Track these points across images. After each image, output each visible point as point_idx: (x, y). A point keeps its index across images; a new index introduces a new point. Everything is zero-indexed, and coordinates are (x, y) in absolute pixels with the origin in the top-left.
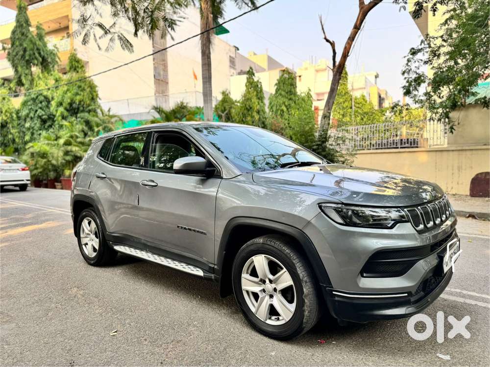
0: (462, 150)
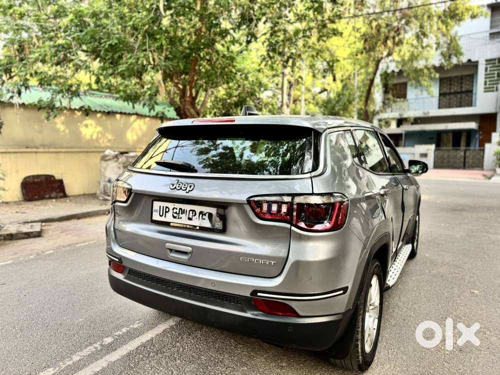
0: (6, 153)
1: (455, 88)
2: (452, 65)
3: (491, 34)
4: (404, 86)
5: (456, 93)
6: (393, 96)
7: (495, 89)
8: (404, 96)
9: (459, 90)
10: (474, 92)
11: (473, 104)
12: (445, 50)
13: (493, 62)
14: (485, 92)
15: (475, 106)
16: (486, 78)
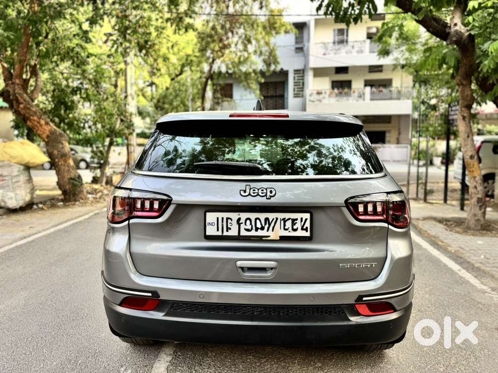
1: (271, 93)
2: (271, 72)
3: (297, 48)
4: (230, 86)
5: (272, 97)
6: (222, 95)
7: (301, 95)
8: (231, 96)
9: (274, 94)
10: (286, 96)
11: (286, 106)
12: (266, 57)
13: (299, 72)
14: (295, 97)
15: (287, 108)
16: (295, 85)
